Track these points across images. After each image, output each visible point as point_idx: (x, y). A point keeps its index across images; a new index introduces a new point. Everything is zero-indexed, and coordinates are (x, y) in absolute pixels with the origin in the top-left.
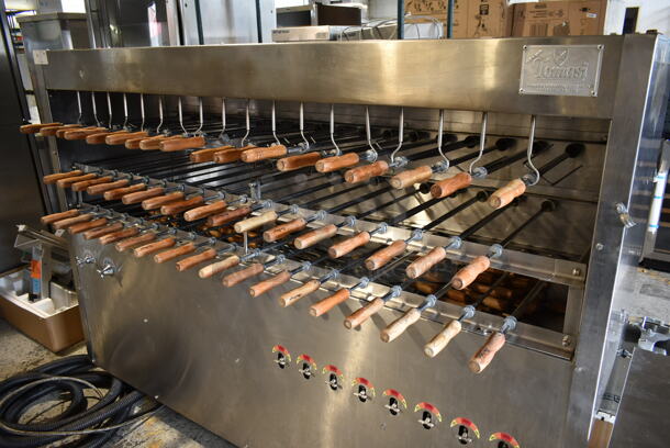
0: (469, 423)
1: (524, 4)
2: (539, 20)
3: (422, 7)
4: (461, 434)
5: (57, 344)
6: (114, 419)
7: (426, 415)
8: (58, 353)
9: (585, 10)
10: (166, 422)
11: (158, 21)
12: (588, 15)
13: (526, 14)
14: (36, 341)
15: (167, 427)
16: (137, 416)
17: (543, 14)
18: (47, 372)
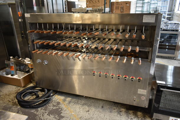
0: (133, 77)
1: (114, 2)
2: (117, 6)
3: (91, 2)
4: (132, 79)
5: (23, 85)
6: (49, 97)
7: (125, 78)
8: (23, 87)
9: (127, 4)
10: (60, 95)
11: (36, 6)
12: (127, 5)
13: (114, 4)
14: (15, 86)
15: (61, 96)
16: (53, 96)
17: (118, 4)
18: (27, 90)
